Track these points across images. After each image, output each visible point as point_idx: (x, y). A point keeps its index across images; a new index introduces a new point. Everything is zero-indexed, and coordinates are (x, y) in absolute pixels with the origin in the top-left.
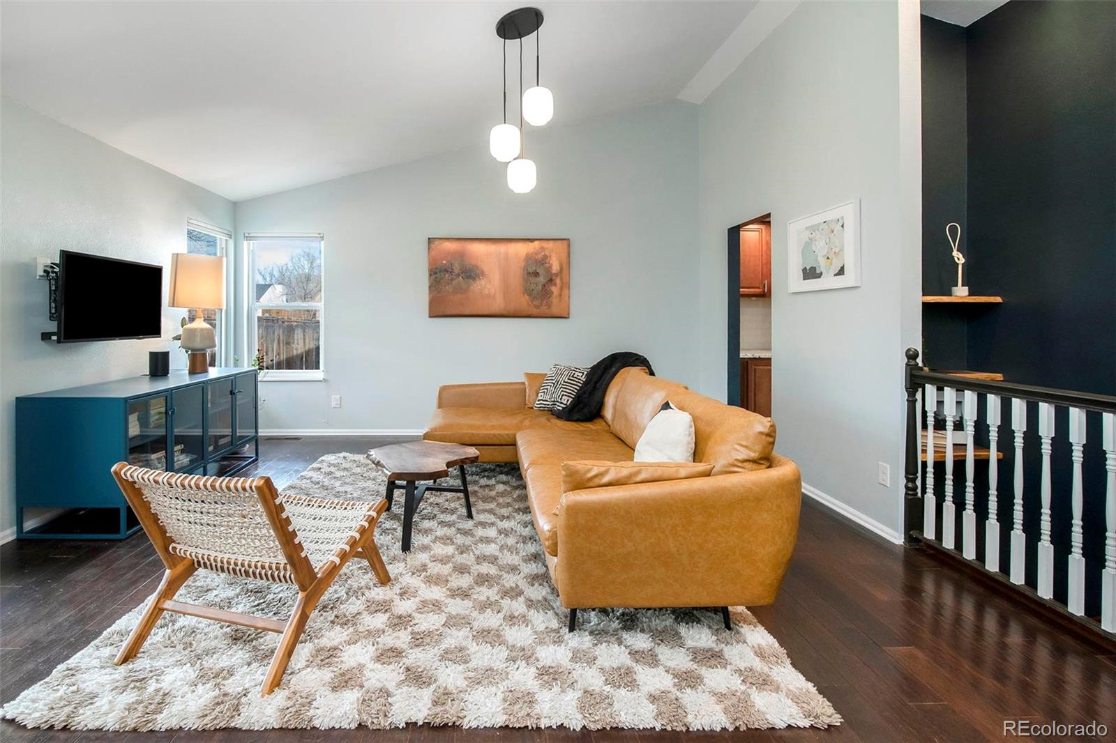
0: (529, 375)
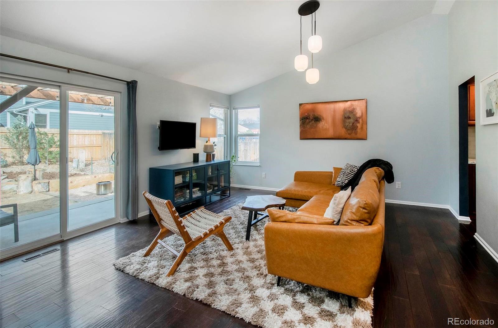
0: (334, 168)
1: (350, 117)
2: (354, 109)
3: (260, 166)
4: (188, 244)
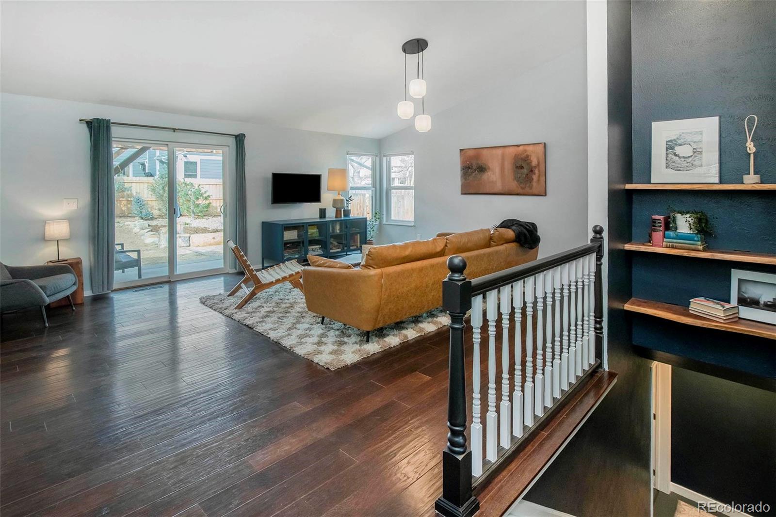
1: (523, 167)
2: (527, 156)
3: (414, 226)
4: (257, 285)
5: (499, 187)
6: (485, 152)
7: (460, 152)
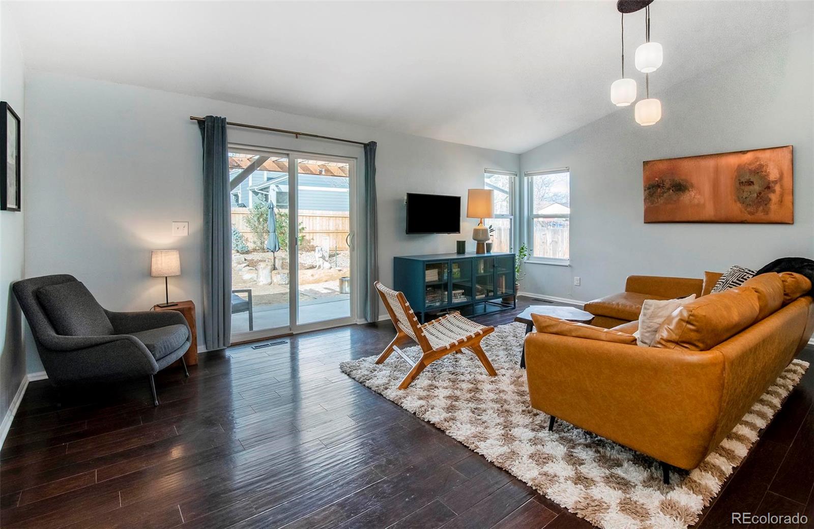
0: (707, 273)
1: (752, 182)
2: (761, 166)
3: (570, 266)
4: (426, 353)
5: (709, 211)
6: (687, 165)
7: (644, 166)
